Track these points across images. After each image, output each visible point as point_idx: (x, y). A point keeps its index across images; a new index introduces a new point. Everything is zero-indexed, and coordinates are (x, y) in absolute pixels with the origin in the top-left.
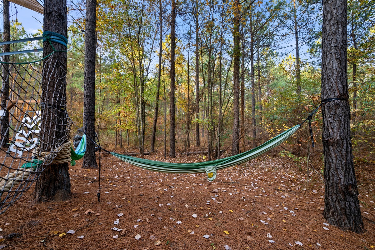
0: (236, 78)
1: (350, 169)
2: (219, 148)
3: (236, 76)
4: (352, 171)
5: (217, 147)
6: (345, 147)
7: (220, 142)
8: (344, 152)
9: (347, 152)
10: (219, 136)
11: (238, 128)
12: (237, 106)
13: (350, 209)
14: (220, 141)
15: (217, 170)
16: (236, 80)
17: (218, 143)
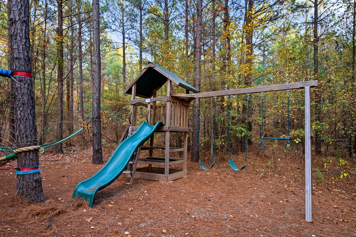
0: (59, 81)
1: (99, 143)
2: (43, 141)
3: (60, 80)
4: (100, 144)
5: (41, 140)
6: (98, 136)
7: (45, 136)
8: (97, 137)
9: (98, 138)
10: (43, 130)
11: (61, 123)
12: (61, 106)
13: (98, 157)
14: (44, 134)
15: (45, 149)
16: (60, 83)
17: (42, 136)
